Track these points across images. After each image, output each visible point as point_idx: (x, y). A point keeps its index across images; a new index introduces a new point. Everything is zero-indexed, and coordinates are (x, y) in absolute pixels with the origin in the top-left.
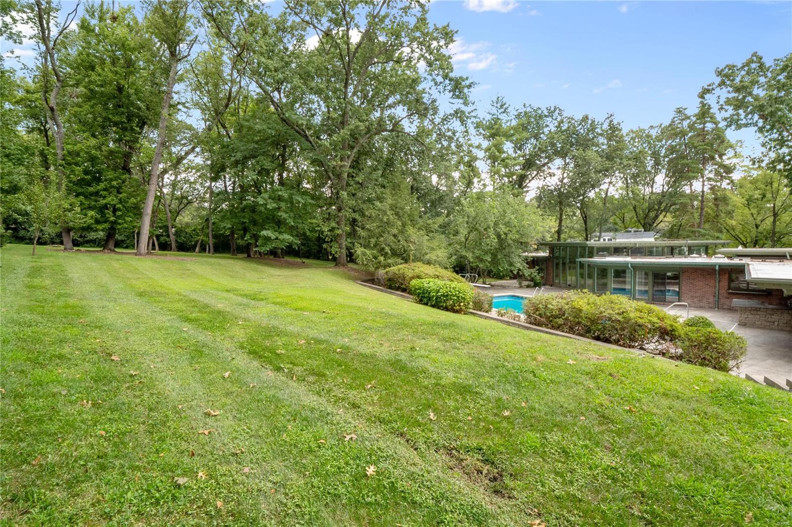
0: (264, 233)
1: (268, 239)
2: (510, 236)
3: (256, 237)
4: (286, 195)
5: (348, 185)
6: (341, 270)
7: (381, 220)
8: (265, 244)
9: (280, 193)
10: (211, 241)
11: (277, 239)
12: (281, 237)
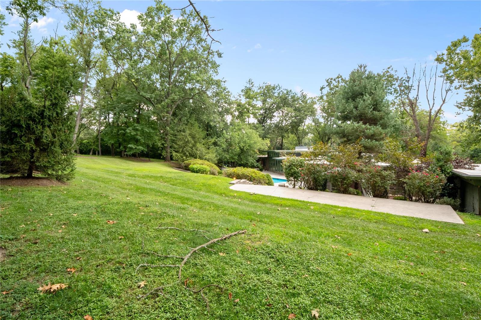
0: (130, 146)
1: (131, 148)
2: (245, 148)
3: (125, 147)
4: (140, 129)
5: (171, 124)
6: (167, 163)
7: (185, 140)
8: (130, 151)
9: (137, 128)
10: (100, 149)
11: (136, 148)
12: (138, 148)
